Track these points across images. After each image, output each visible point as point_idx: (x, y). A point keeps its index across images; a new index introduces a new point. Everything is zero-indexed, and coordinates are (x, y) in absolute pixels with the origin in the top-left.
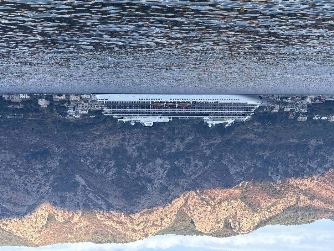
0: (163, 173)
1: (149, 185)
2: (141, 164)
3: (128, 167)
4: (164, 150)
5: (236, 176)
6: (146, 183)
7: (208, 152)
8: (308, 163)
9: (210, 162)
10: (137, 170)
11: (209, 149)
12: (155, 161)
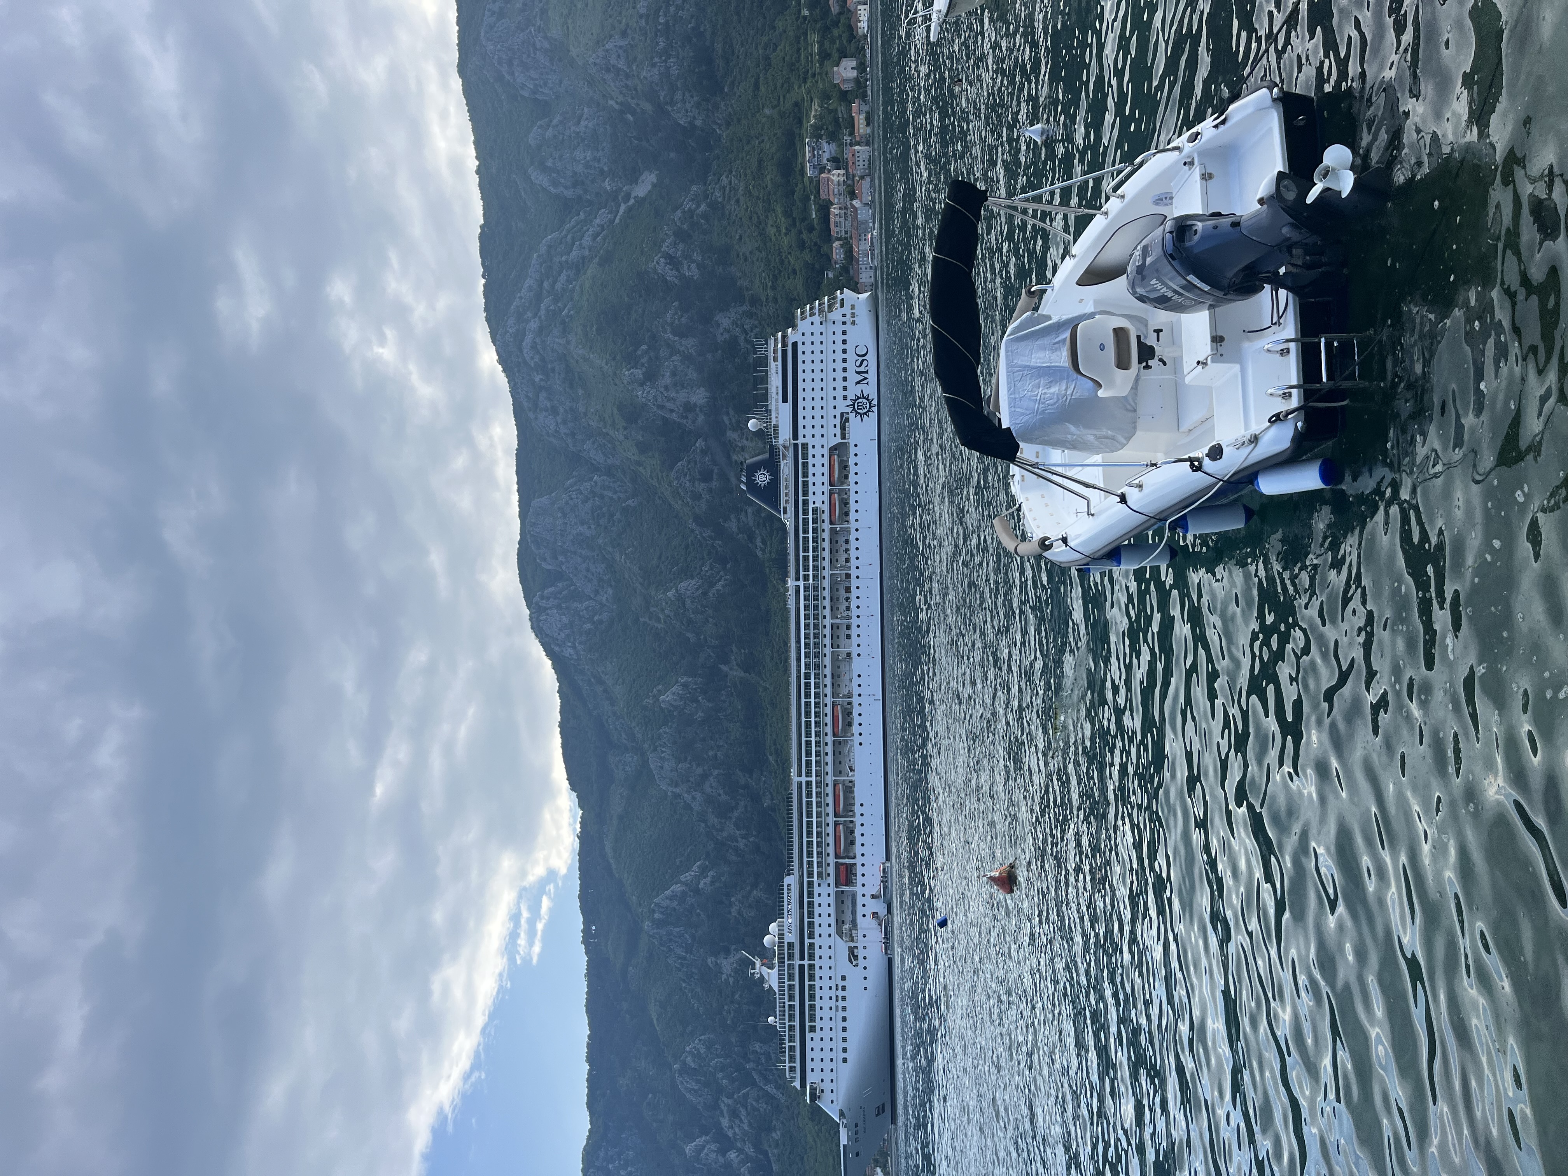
0: (672, 411)
1: (639, 373)
2: (692, 351)
3: (682, 316)
4: (732, 412)
5: (673, 598)
6: (643, 365)
7: (733, 525)
8: (715, 772)
9: (708, 533)
10: (677, 338)
11: (739, 528)
12: (702, 388)
